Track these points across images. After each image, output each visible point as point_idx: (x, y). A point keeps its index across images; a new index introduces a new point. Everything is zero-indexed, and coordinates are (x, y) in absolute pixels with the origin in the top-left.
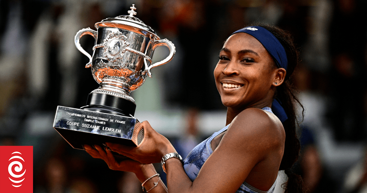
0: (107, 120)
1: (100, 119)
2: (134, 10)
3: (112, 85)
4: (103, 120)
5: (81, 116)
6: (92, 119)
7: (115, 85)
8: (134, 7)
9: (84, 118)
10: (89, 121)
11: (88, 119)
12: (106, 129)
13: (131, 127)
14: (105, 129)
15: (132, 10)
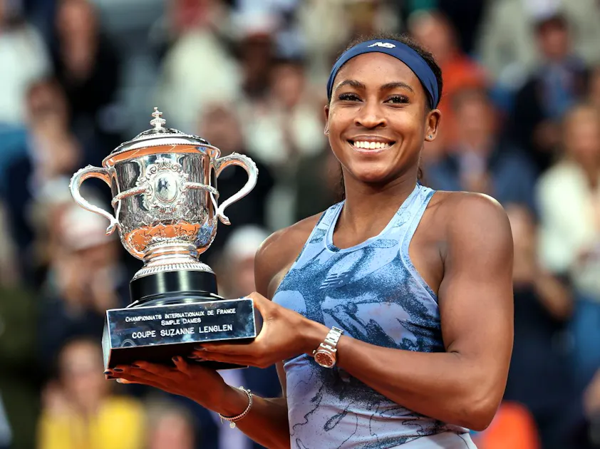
0: (202, 313)
1: (189, 315)
2: (160, 116)
3: (166, 254)
4: (195, 315)
5: (154, 318)
6: (175, 319)
7: (172, 253)
8: (157, 112)
9: (161, 320)
10: (170, 323)
11: (168, 320)
12: (205, 329)
13: (248, 316)
14: (203, 330)
15: (157, 118)
